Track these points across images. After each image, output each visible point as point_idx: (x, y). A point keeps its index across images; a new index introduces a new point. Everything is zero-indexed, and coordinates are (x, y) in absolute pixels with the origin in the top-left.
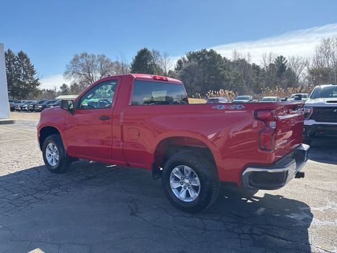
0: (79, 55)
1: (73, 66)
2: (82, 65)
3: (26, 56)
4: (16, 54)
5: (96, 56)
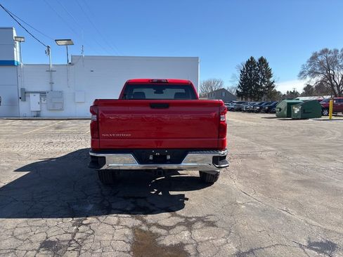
0: (319, 52)
1: (310, 65)
2: (321, 63)
3: (265, 61)
4: (257, 60)
5: (340, 50)
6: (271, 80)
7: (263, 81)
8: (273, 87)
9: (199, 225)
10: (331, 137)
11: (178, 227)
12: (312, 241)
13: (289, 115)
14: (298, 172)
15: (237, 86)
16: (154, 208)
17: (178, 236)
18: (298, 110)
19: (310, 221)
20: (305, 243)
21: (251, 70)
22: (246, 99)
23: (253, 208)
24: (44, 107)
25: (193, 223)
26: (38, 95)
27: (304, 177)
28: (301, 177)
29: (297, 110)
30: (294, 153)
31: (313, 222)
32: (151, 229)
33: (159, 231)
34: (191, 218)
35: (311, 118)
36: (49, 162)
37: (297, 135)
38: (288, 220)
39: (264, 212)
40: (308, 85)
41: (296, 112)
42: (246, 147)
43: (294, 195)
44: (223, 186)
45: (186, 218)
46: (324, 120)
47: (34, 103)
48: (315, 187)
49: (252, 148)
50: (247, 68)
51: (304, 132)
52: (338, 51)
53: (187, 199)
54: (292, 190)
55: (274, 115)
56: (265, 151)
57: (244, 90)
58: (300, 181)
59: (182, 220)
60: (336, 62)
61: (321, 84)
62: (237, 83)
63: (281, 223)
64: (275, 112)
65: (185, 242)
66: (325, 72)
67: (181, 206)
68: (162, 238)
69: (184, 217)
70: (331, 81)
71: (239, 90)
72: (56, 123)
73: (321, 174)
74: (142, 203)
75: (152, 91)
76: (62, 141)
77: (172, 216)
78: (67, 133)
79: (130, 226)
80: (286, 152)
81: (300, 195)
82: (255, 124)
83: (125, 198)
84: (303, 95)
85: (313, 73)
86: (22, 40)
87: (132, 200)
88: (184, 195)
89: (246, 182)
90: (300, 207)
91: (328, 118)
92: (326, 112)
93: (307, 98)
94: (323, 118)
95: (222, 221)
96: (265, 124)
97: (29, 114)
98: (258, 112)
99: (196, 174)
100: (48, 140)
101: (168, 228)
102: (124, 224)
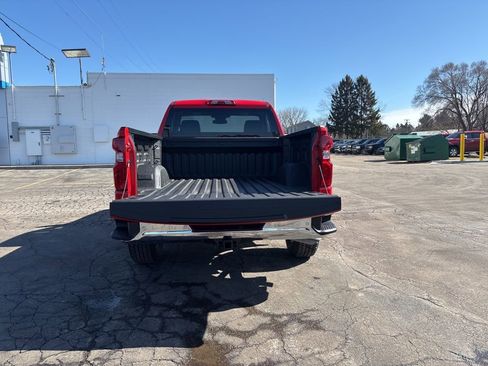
0: (440, 68)
1: (428, 87)
2: (444, 83)
3: (366, 80)
4: (354, 80)
5: (470, 66)
6: (375, 108)
7: (364, 109)
8: (378, 118)
9: (294, 327)
10: (467, 185)
11: (260, 333)
12: (481, 350)
13: (403, 156)
14: (434, 238)
15: (326, 117)
16: (220, 301)
17: (262, 349)
18: (416, 149)
19: (469, 315)
20: (471, 355)
21: (346, 94)
22: (340, 135)
23: (376, 297)
24: (47, 149)
25: (284, 325)
26: (38, 132)
27: (445, 246)
28: (438, 245)
29: (414, 149)
30: (421, 210)
31: (475, 317)
32: (216, 337)
33: (231, 340)
34: (280, 316)
35: (435, 160)
36: (52, 231)
37: (419, 185)
38: (435, 315)
39: (395, 303)
40: (426, 116)
41: (413, 152)
42: (350, 203)
43: (437, 274)
44: (324, 263)
45: (273, 316)
46: (453, 163)
47: (32, 144)
48: (464, 261)
49: (357, 203)
50: (341, 92)
51: (428, 179)
52: (466, 66)
53: (271, 285)
54: (430, 265)
55: (382, 158)
56: (378, 207)
57: (337, 123)
58: (441, 252)
59: (267, 320)
60: (465, 82)
61: (444, 113)
62: (327, 113)
63: (425, 320)
64: (383, 154)
65: (274, 359)
66: (450, 95)
67: (263, 296)
68: (236, 353)
69: (268, 315)
70: (457, 108)
71: (330, 122)
72: (66, 173)
73: (468, 240)
74: (199, 293)
75: (210, 119)
76: (74, 198)
77: (250, 313)
78: (83, 187)
79: (182, 333)
80: (409, 208)
81: (444, 273)
82: (357, 170)
83: (172, 286)
84: (419, 129)
85: (433, 98)
86: (13, 50)
87: (183, 288)
88: (265, 278)
89: (359, 255)
90: (450, 294)
91: (458, 159)
92: (454, 152)
93: (426, 133)
94: (451, 160)
95: (331, 319)
96: (372, 170)
97: (24, 161)
98: (358, 153)
99: (282, 244)
100: (52, 198)
101: (244, 335)
102: (172, 329)
